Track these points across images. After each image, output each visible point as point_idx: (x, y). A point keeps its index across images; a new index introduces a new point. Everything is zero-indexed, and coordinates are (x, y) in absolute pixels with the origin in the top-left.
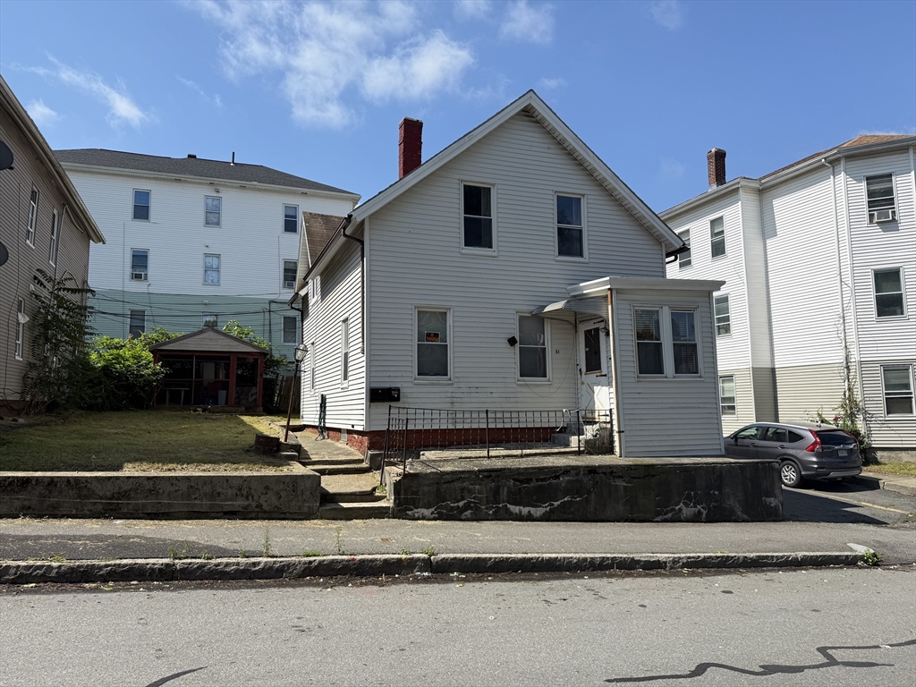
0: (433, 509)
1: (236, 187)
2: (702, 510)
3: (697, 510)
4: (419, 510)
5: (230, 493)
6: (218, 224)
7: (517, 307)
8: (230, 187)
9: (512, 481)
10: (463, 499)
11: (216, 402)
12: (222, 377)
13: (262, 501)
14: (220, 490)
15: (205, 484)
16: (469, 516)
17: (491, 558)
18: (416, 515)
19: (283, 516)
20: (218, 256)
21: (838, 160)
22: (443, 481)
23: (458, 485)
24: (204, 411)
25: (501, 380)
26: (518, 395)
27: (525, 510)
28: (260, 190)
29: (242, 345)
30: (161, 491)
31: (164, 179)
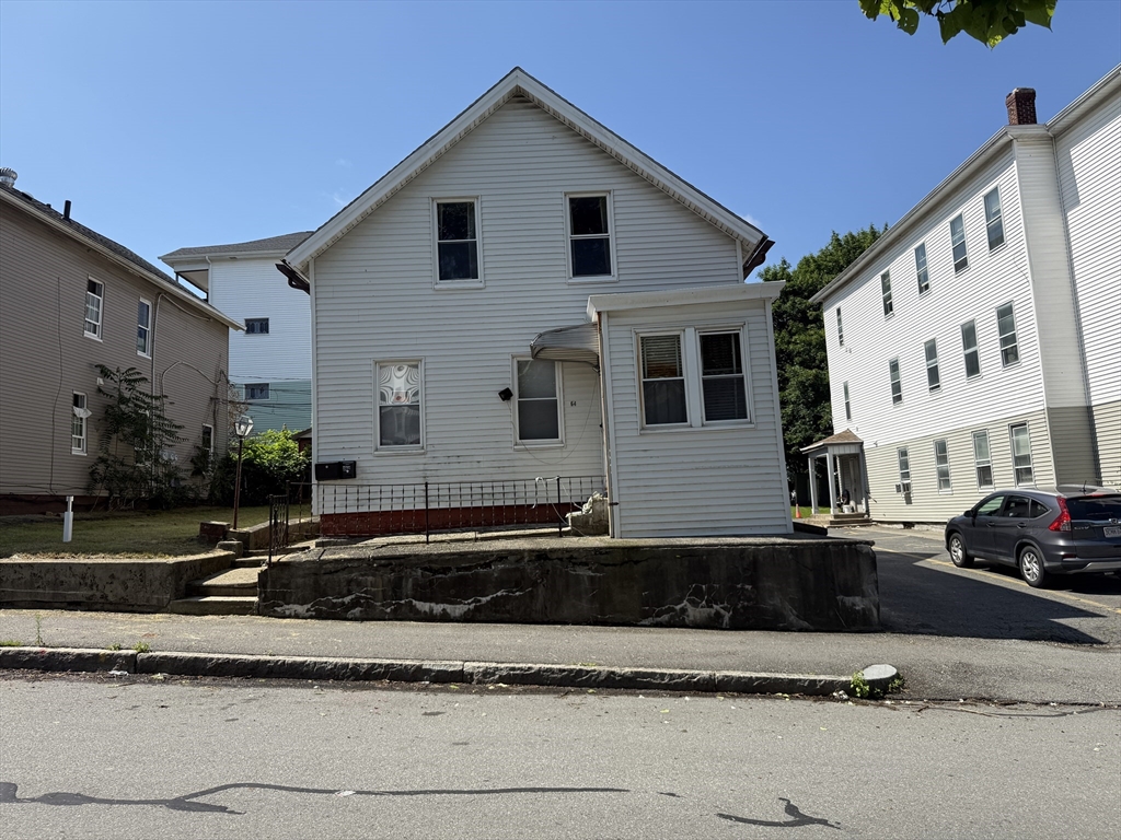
0: (309, 606)
2: (722, 611)
3: (713, 611)
4: (291, 606)
5: (73, 582)
7: (514, 351)
9: (420, 571)
10: (350, 593)
13: (107, 592)
14: (63, 578)
15: (48, 571)
16: (358, 615)
17: (212, 659)
18: (287, 612)
19: (130, 608)
22: (323, 572)
23: (343, 576)
25: (492, 445)
26: (516, 463)
27: (438, 608)
30: (4, 579)
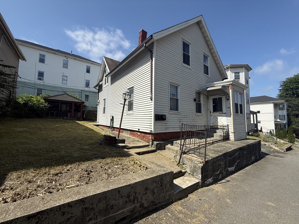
0: (212, 178)
1: (73, 59)
2: (254, 157)
4: (209, 180)
5: (121, 203)
6: (67, 68)
7: (196, 88)
8: (71, 58)
9: (229, 157)
10: (219, 169)
11: (67, 116)
12: (68, 109)
16: (221, 177)
18: (208, 183)
20: (67, 77)
21: (228, 68)
22: (214, 162)
23: (217, 163)
24: (63, 119)
25: (192, 113)
26: (196, 119)
27: (231, 169)
28: (80, 61)
29: (76, 100)
31: (50, 52)
